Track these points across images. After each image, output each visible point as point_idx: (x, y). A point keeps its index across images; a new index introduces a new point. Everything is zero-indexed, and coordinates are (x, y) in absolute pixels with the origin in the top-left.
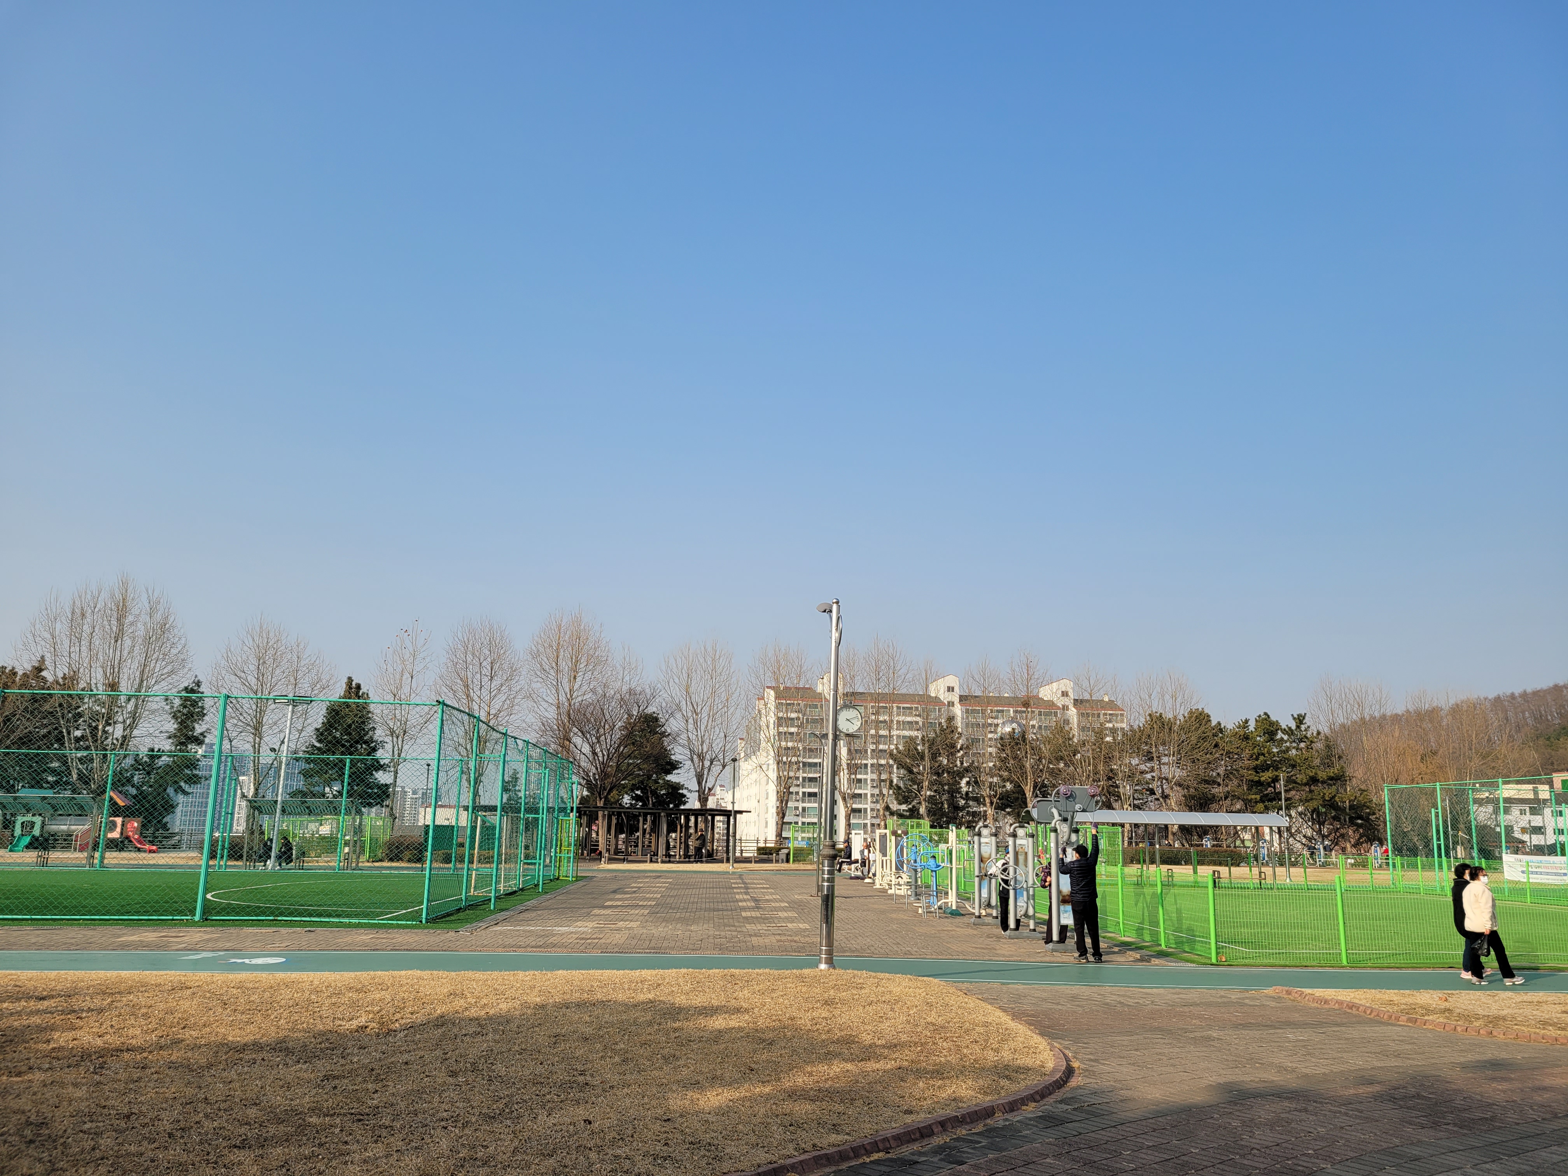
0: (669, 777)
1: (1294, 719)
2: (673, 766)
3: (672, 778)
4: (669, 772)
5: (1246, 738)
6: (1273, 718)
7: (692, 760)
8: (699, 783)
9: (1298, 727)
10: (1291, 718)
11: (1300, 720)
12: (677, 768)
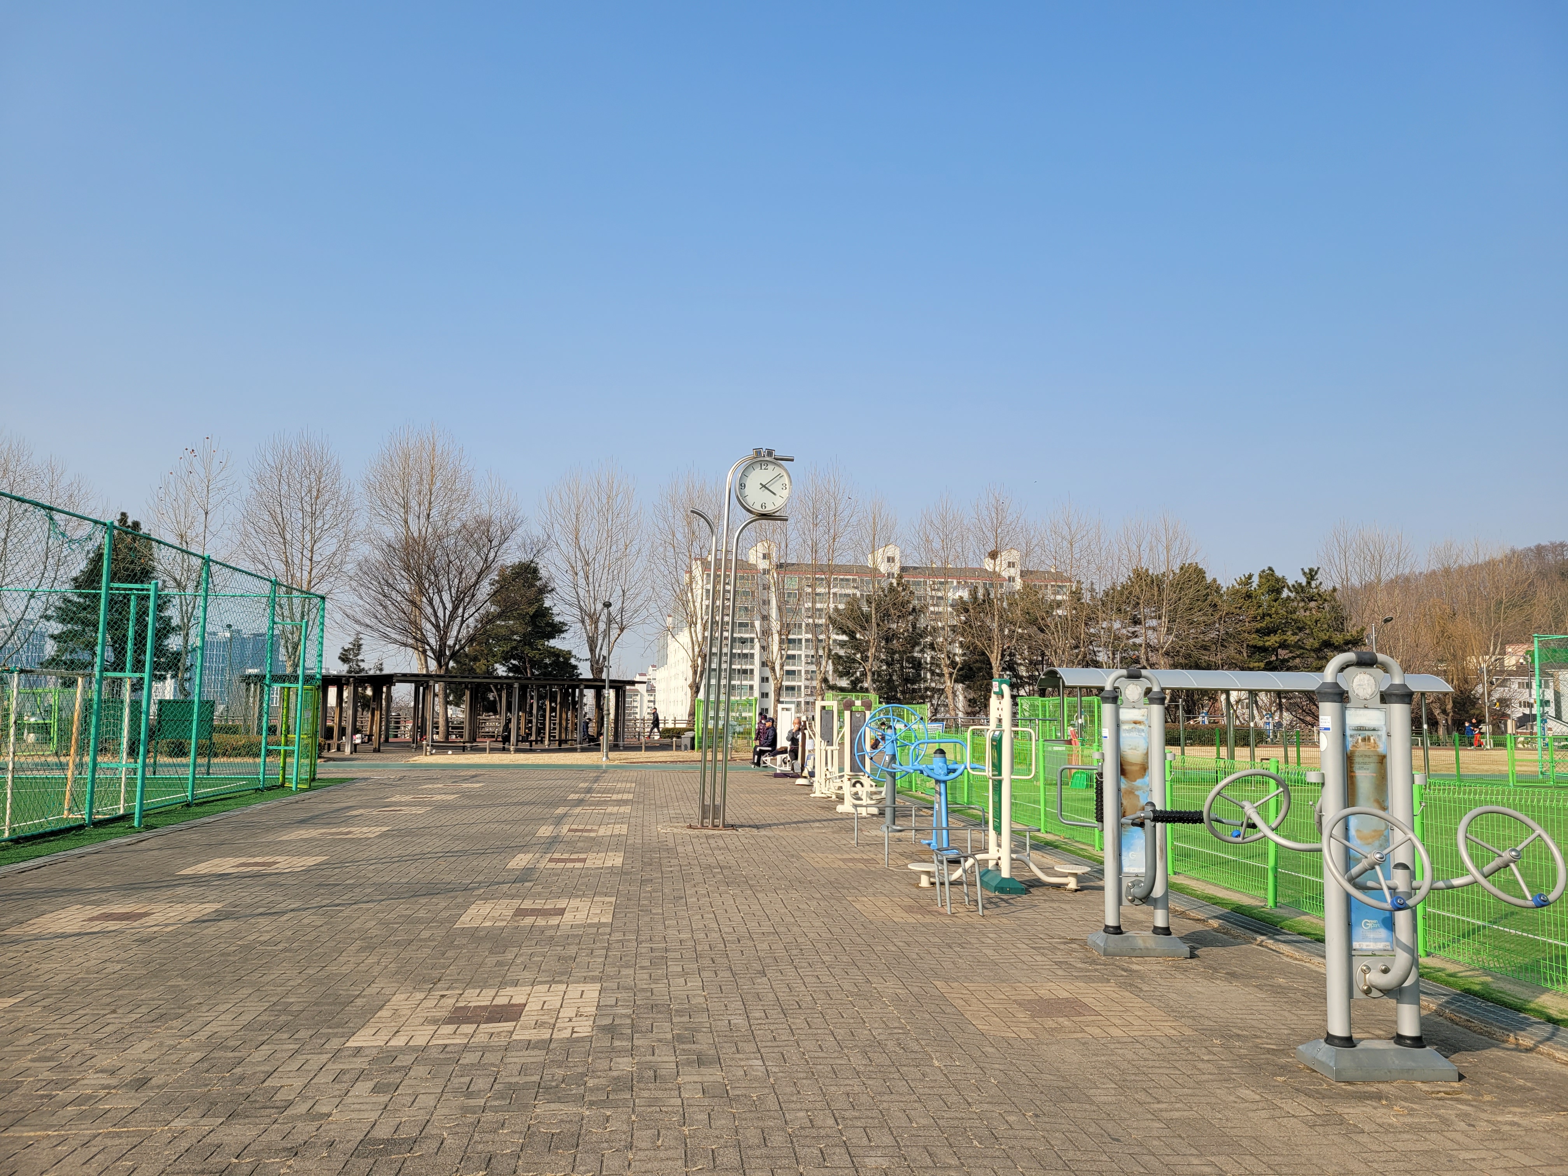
0: (553, 643)
1: (1304, 573)
2: (557, 630)
3: (555, 643)
4: (551, 636)
5: (1249, 596)
6: (1279, 574)
7: (583, 622)
8: (592, 650)
9: (1309, 583)
10: (1301, 573)
11: (1311, 575)
12: (563, 632)
